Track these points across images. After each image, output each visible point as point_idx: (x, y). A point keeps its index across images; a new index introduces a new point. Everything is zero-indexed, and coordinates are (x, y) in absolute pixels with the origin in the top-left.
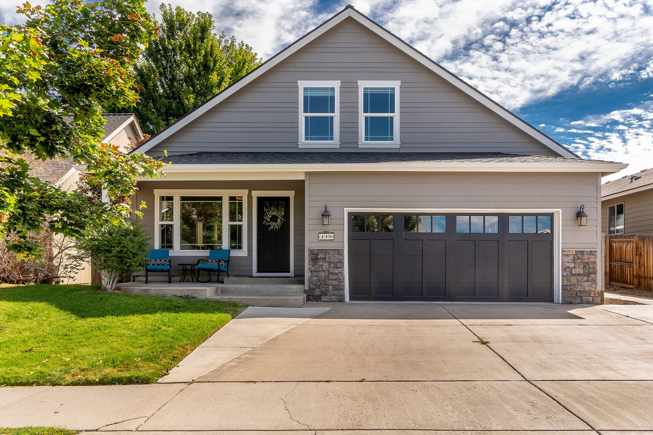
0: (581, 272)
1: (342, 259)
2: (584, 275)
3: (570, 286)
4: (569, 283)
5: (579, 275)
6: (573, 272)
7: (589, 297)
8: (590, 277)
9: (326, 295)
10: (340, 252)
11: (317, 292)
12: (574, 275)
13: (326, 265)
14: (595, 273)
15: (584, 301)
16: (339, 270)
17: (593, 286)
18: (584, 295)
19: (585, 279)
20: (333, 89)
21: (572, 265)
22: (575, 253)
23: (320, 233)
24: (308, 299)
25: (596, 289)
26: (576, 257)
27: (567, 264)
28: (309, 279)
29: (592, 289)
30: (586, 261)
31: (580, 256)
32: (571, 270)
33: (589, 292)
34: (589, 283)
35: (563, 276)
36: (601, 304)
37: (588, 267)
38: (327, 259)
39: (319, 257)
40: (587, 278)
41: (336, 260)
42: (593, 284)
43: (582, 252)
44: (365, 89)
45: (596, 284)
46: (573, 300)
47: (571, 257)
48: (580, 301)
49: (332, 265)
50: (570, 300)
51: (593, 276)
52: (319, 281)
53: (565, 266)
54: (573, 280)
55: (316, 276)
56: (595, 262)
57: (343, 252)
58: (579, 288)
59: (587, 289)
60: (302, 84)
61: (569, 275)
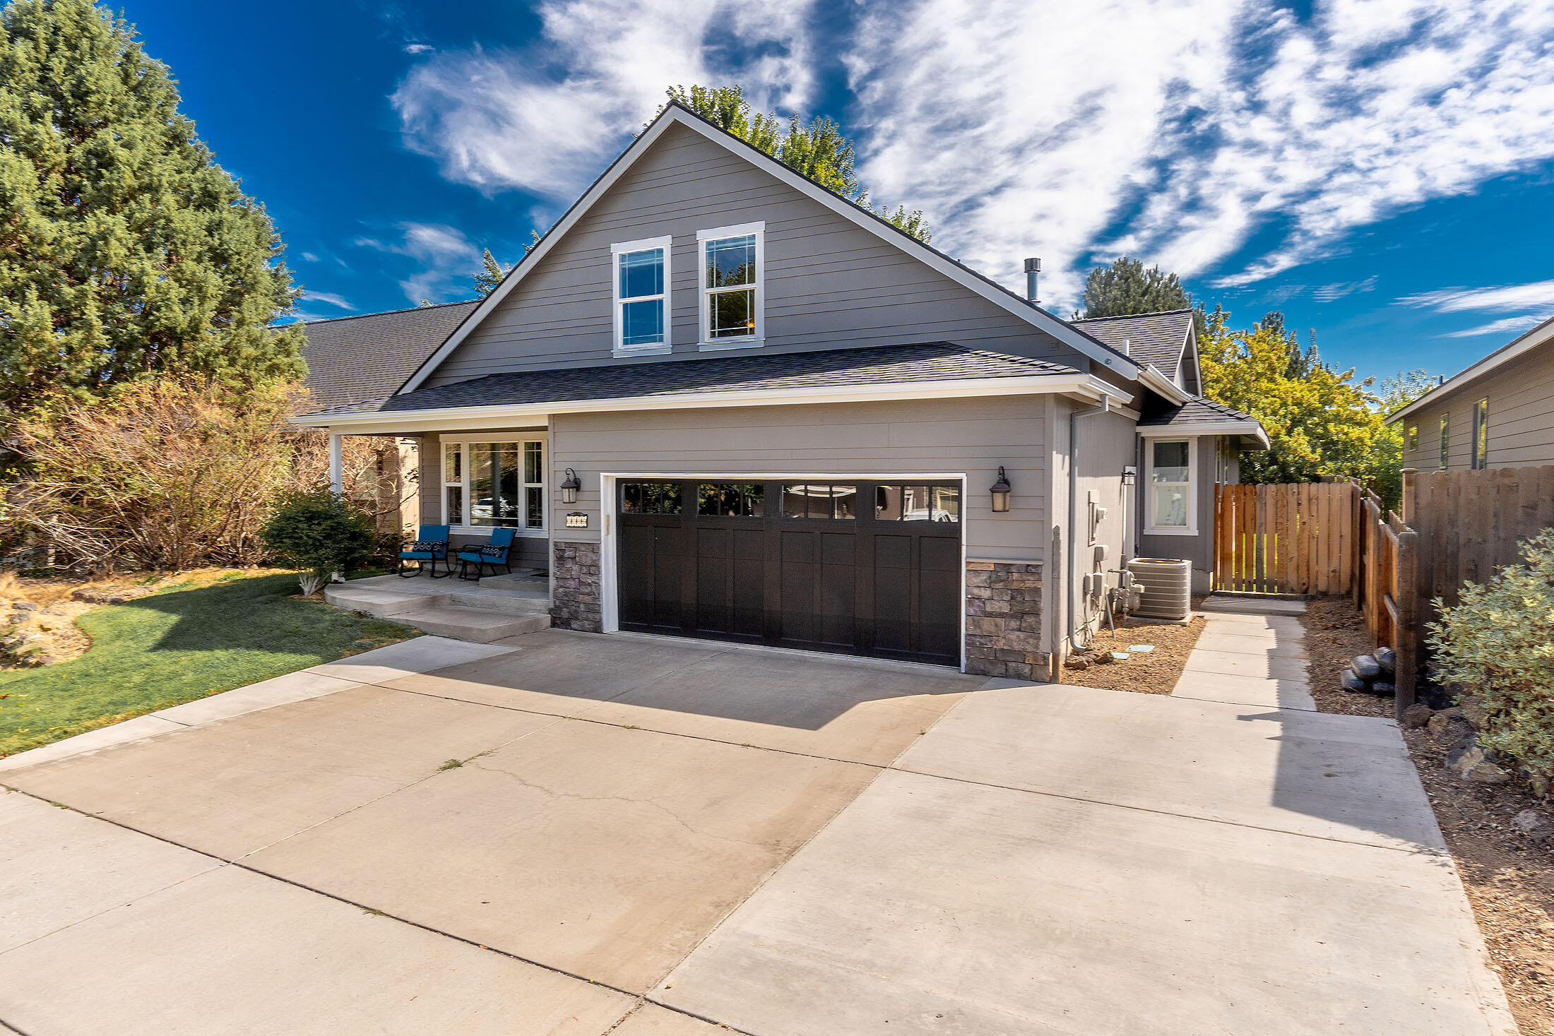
0: (1006, 609)
1: (596, 560)
2: (1013, 616)
3: (981, 637)
4: (978, 632)
5: (1002, 615)
6: (988, 609)
7: (1023, 665)
8: (1025, 621)
9: (577, 619)
10: (594, 548)
11: (565, 613)
12: (990, 615)
13: (576, 568)
14: (1036, 613)
15: (1011, 672)
16: (595, 578)
17: (1031, 641)
18: (1012, 659)
19: (1014, 624)
20: (660, 251)
21: (986, 593)
22: (992, 568)
23: (569, 515)
24: (554, 625)
25: (1037, 647)
26: (994, 576)
27: (976, 591)
28: (555, 590)
29: (1029, 648)
30: (1015, 585)
31: (1002, 574)
32: (984, 603)
33: (1022, 655)
34: (1022, 635)
35: (967, 615)
36: (1050, 682)
37: (1019, 599)
38: (577, 559)
39: (566, 555)
40: (1018, 623)
41: (589, 562)
42: (1031, 637)
43: (1007, 568)
44: (709, 244)
45: (1039, 638)
46: (989, 667)
47: (984, 577)
48: (1003, 671)
49: (585, 570)
50: (982, 667)
51: (1031, 619)
52: (566, 595)
53: (971, 594)
54: (987, 625)
55: (562, 587)
56: (1037, 591)
57: (599, 548)
58: (1001, 644)
59: (1016, 647)
60: (619, 249)
61: (979, 614)
